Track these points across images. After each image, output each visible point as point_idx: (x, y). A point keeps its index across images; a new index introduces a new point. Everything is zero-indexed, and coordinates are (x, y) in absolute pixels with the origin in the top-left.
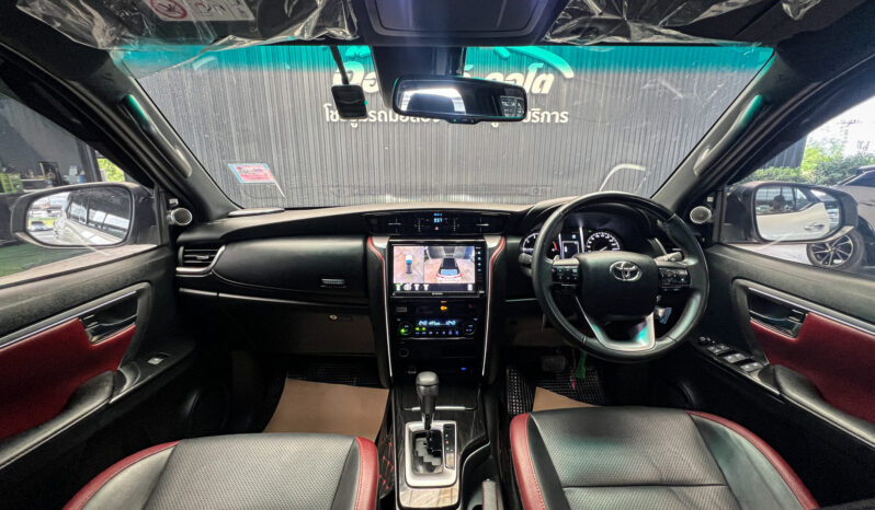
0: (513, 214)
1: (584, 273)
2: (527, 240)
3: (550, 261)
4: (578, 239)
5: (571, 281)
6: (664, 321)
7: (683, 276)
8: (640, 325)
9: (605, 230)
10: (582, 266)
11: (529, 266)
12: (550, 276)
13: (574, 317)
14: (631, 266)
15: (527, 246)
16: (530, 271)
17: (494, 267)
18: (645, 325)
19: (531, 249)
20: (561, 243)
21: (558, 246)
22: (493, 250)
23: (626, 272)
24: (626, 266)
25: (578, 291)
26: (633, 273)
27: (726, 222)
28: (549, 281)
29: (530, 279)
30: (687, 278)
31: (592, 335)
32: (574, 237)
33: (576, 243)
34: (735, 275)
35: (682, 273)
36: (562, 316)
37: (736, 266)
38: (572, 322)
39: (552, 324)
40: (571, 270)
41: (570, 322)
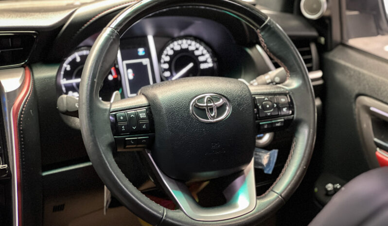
0: (40, 31)
1: (156, 118)
2: (66, 66)
3: (105, 105)
4: (148, 55)
5: (139, 131)
6: (269, 171)
7: (284, 105)
8: (238, 181)
9: (186, 37)
10: (152, 108)
11: (76, 114)
12: (109, 127)
13: (150, 184)
14: (218, 100)
15: (68, 75)
16: (77, 120)
17: (19, 125)
18: (244, 180)
19: (74, 81)
20: (122, 64)
21: (118, 71)
22: (14, 94)
23: (211, 110)
24: (210, 100)
25: (150, 145)
26: (221, 109)
27: (349, 8)
28: (108, 137)
29: (78, 133)
30: (290, 105)
31: (175, 206)
32: (141, 51)
33: (146, 61)
34: (357, 92)
35: (283, 100)
36: (130, 185)
37: (359, 77)
38: (148, 193)
39: (118, 200)
40: (137, 116)
41: (143, 192)
